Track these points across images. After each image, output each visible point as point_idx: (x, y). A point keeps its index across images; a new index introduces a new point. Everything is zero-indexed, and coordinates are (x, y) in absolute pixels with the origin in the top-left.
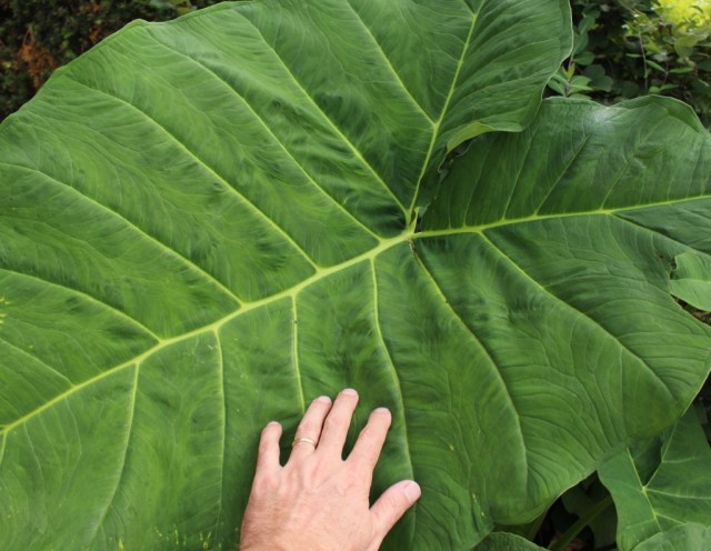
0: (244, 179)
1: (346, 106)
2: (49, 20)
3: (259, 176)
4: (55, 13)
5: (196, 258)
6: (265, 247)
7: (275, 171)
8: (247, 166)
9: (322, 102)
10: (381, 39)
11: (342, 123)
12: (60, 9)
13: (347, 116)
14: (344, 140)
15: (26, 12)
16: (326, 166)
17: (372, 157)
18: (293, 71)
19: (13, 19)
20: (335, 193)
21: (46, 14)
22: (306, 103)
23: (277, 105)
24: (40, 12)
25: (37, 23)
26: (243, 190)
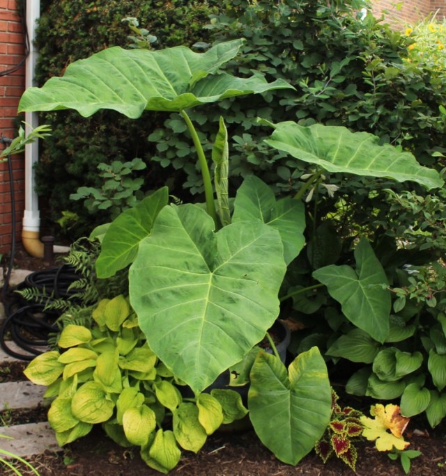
0: (135, 82)
1: (171, 76)
2: (80, 54)
3: (139, 82)
4: (84, 50)
5: (116, 91)
6: (135, 95)
7: (144, 82)
8: (136, 79)
9: (165, 74)
10: (189, 63)
11: (169, 79)
12: (88, 48)
13: (172, 78)
14: (169, 83)
15: (69, 49)
16: (160, 86)
17: (175, 88)
18: (160, 67)
19: (62, 53)
20: (161, 92)
21: (79, 51)
22: (162, 74)
23: (150, 70)
24: (77, 49)
25: (74, 55)
26: (134, 84)
